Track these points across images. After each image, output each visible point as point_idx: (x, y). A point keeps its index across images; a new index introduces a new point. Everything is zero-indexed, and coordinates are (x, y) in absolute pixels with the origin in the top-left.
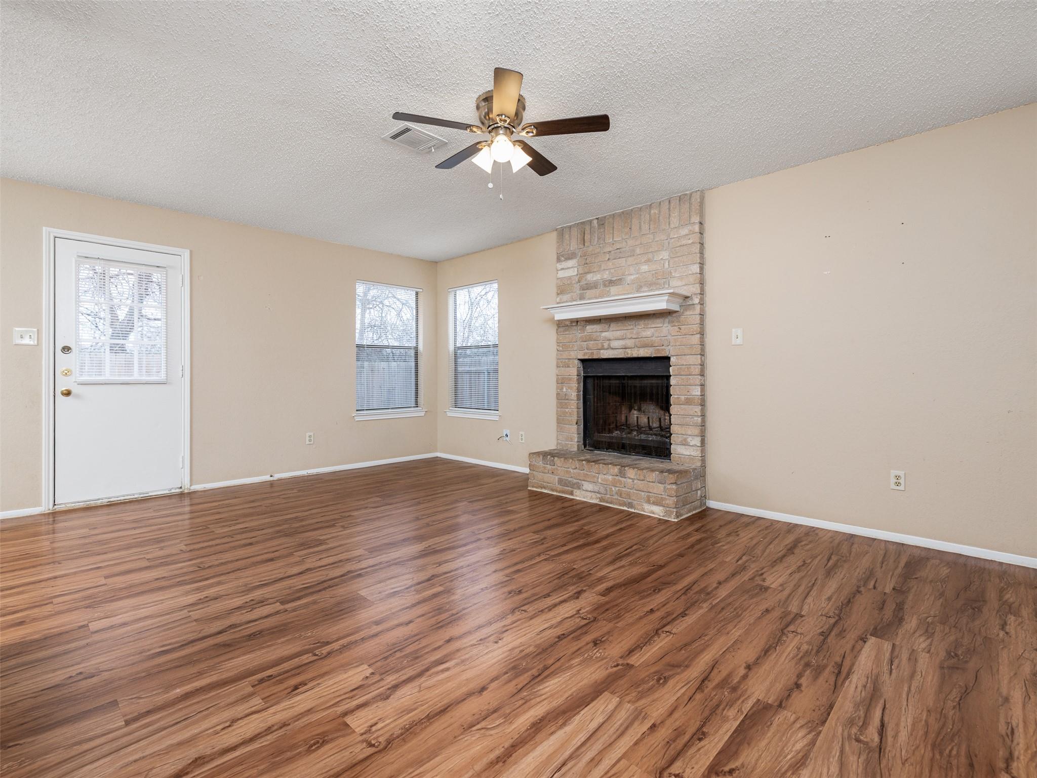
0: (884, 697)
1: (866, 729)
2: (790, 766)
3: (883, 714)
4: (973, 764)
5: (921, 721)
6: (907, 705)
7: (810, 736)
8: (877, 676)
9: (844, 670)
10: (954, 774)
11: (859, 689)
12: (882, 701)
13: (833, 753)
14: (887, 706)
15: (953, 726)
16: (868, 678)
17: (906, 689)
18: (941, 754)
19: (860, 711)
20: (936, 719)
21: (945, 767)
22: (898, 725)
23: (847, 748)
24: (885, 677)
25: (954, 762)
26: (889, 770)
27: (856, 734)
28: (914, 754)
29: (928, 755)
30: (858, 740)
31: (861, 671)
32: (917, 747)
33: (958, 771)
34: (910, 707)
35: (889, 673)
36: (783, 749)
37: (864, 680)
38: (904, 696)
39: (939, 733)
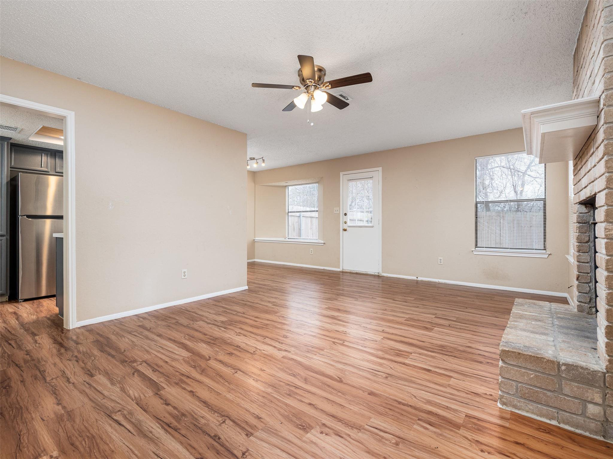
0: (137, 437)
1: (123, 417)
2: (124, 387)
3: (127, 428)
4: (72, 446)
5: (110, 442)
6: (124, 444)
7: (133, 397)
8: (156, 444)
9: (170, 430)
10: (76, 434)
11: (150, 428)
12: (135, 433)
13: (120, 400)
14: (130, 433)
15: (95, 455)
16: (158, 438)
17: (136, 452)
18: (88, 437)
19: (135, 420)
20: (105, 451)
21: (82, 433)
22: (116, 430)
23: (119, 405)
24: (152, 447)
25: (80, 439)
26: (98, 413)
27: (123, 412)
28: (97, 426)
29: (92, 431)
30: (119, 411)
31: (165, 438)
32: (98, 430)
33: (76, 437)
34: (122, 444)
35: (155, 452)
36: (133, 387)
37: (157, 435)
38: (131, 447)
39: (97, 444)
